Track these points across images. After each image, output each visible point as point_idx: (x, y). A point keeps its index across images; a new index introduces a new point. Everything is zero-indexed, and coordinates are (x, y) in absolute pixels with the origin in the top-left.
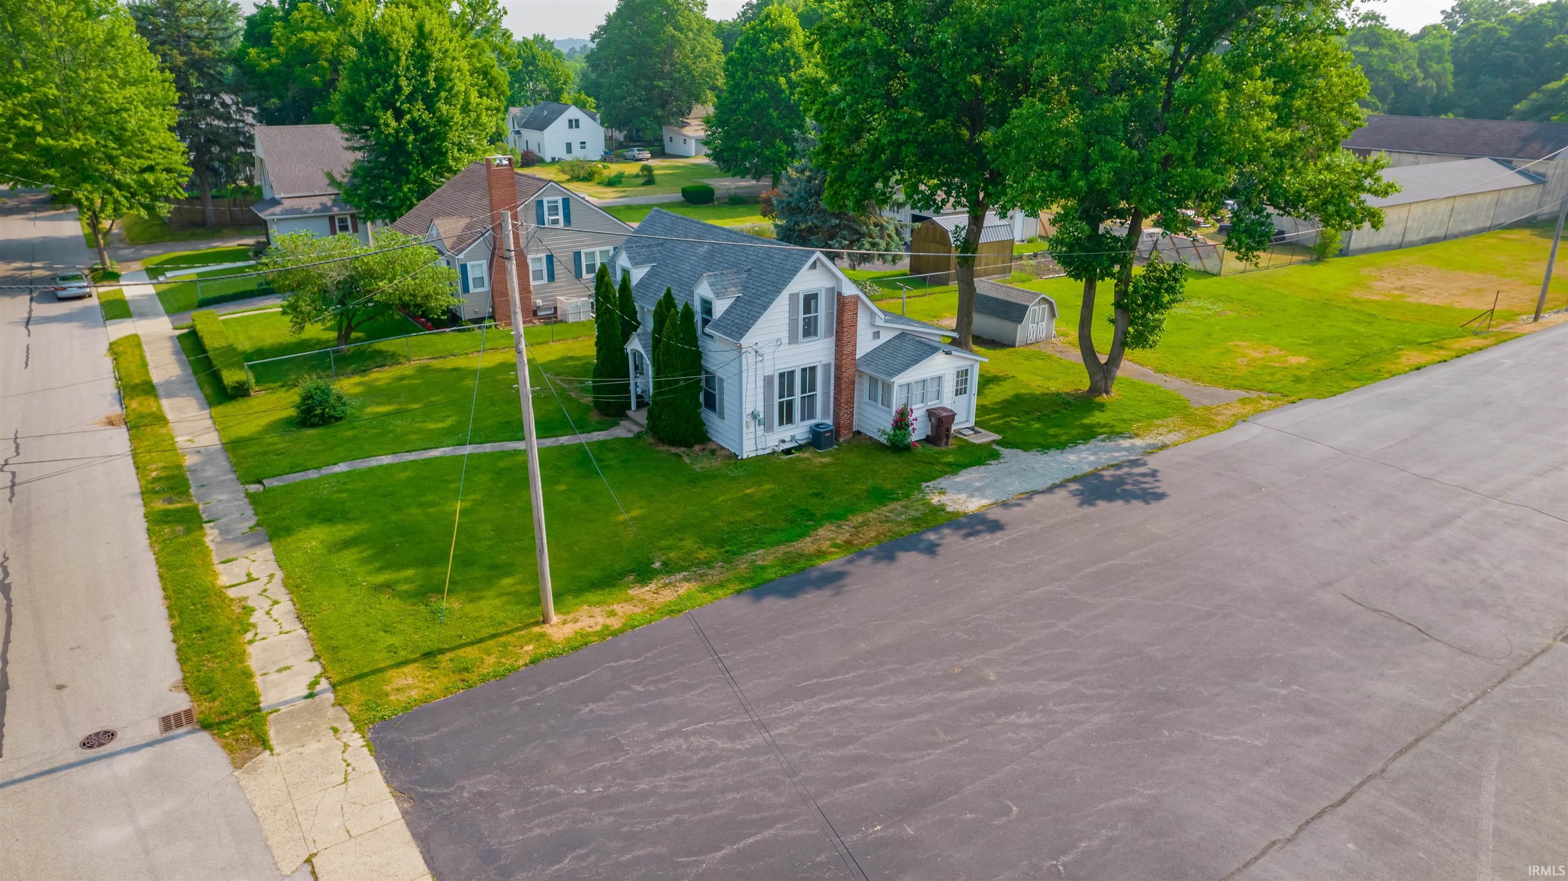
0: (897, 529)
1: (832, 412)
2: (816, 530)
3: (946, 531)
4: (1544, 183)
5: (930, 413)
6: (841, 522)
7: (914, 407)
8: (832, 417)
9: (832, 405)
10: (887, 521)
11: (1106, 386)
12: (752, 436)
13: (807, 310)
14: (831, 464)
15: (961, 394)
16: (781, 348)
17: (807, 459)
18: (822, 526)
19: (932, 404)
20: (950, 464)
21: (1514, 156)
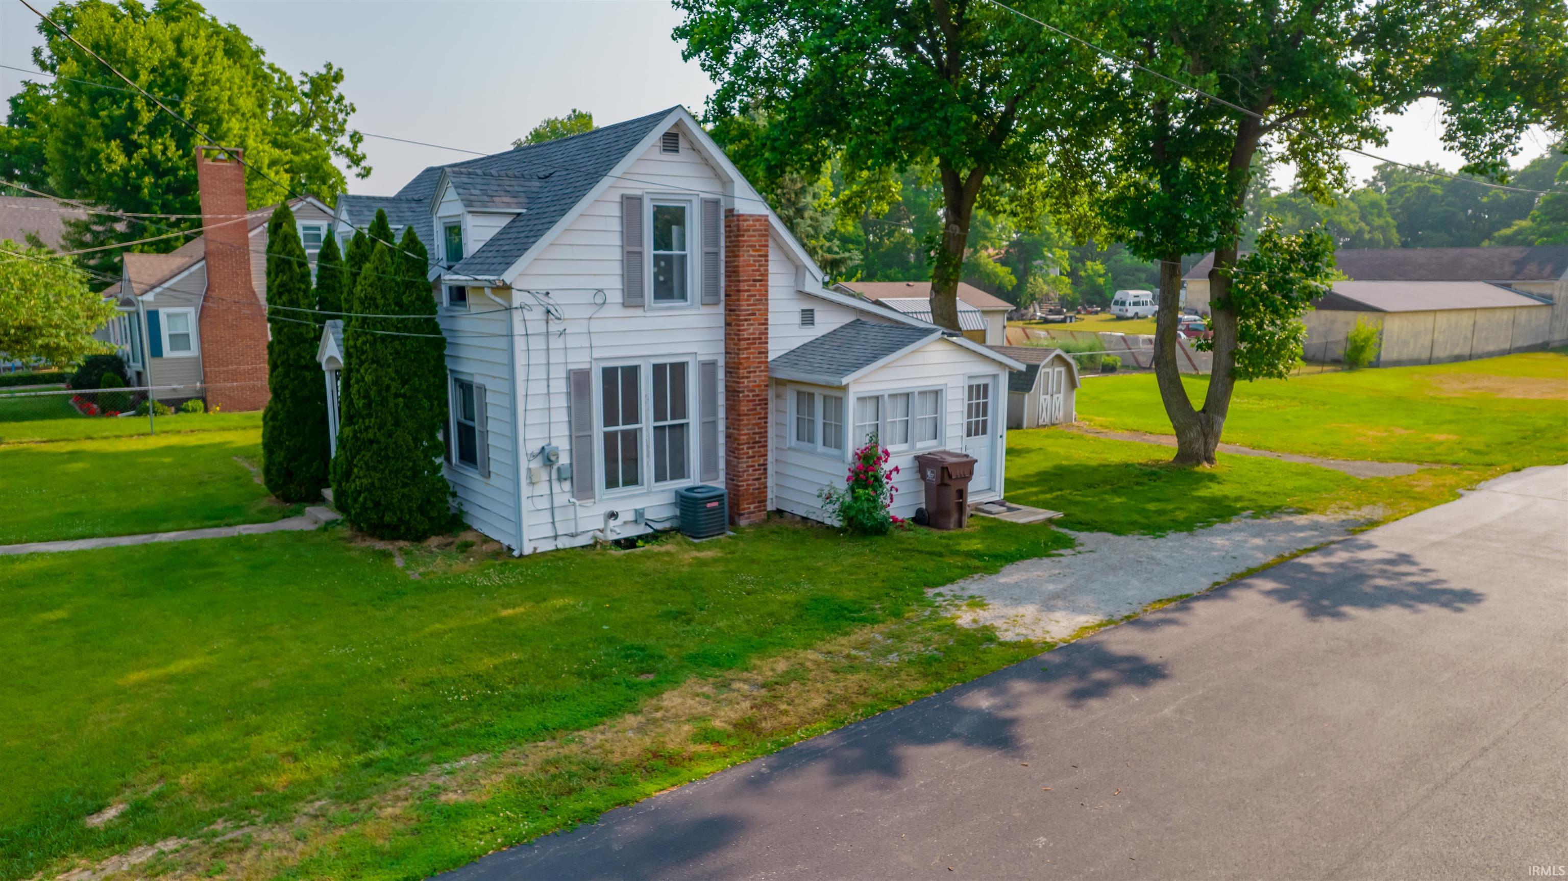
0: (882, 687)
1: (722, 465)
2: (658, 694)
3: (1019, 686)
4: (1552, 305)
5: (923, 463)
6: (730, 674)
7: (890, 449)
8: (722, 477)
9: (722, 452)
10: (852, 669)
11: (1206, 450)
12: (544, 503)
13: (662, 240)
14: (715, 561)
15: (976, 434)
16: (606, 312)
17: (668, 553)
18: (675, 684)
19: (926, 446)
20: (978, 555)
21: (1512, 278)
